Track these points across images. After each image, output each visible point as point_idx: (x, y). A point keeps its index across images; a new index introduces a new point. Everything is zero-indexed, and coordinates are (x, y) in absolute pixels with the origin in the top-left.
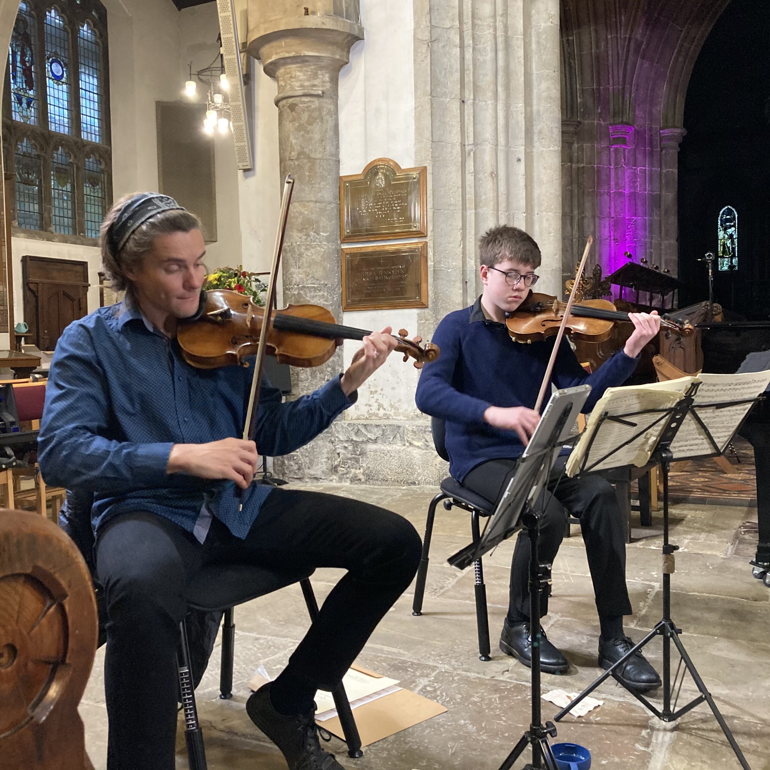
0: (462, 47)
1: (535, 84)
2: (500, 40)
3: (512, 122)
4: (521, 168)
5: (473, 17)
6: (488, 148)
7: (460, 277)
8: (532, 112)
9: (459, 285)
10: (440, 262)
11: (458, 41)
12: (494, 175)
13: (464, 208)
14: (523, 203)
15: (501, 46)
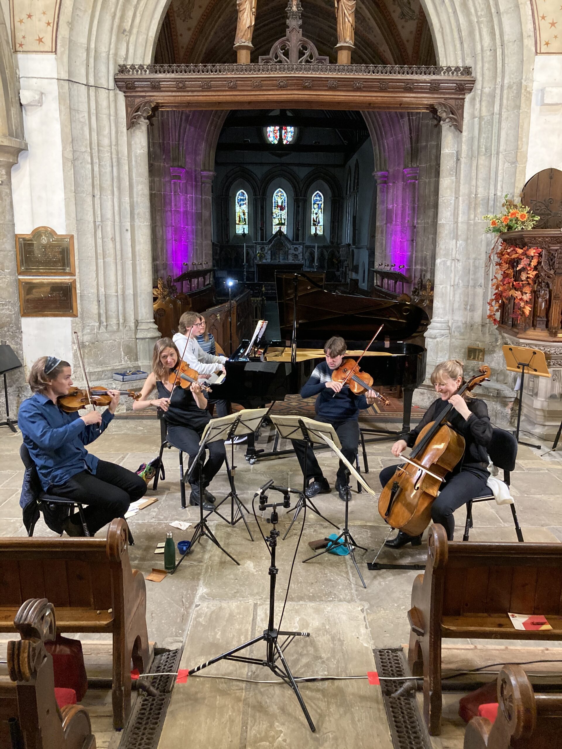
0: (92, 163)
1: (135, 185)
2: (114, 160)
3: (123, 208)
4: (128, 235)
5: (98, 146)
6: (109, 223)
7: (96, 299)
8: (133, 201)
9: (96, 303)
10: (83, 291)
11: (90, 161)
12: (114, 239)
13: (97, 258)
14: (130, 255)
15: (115, 164)
